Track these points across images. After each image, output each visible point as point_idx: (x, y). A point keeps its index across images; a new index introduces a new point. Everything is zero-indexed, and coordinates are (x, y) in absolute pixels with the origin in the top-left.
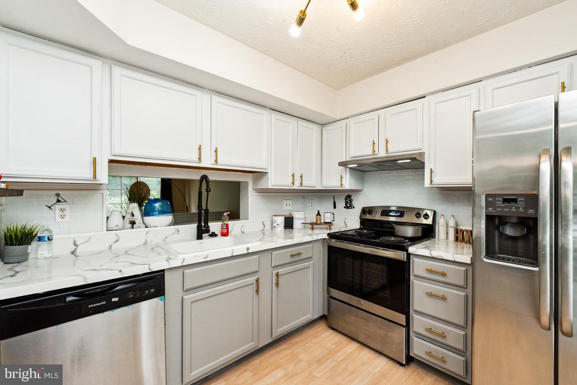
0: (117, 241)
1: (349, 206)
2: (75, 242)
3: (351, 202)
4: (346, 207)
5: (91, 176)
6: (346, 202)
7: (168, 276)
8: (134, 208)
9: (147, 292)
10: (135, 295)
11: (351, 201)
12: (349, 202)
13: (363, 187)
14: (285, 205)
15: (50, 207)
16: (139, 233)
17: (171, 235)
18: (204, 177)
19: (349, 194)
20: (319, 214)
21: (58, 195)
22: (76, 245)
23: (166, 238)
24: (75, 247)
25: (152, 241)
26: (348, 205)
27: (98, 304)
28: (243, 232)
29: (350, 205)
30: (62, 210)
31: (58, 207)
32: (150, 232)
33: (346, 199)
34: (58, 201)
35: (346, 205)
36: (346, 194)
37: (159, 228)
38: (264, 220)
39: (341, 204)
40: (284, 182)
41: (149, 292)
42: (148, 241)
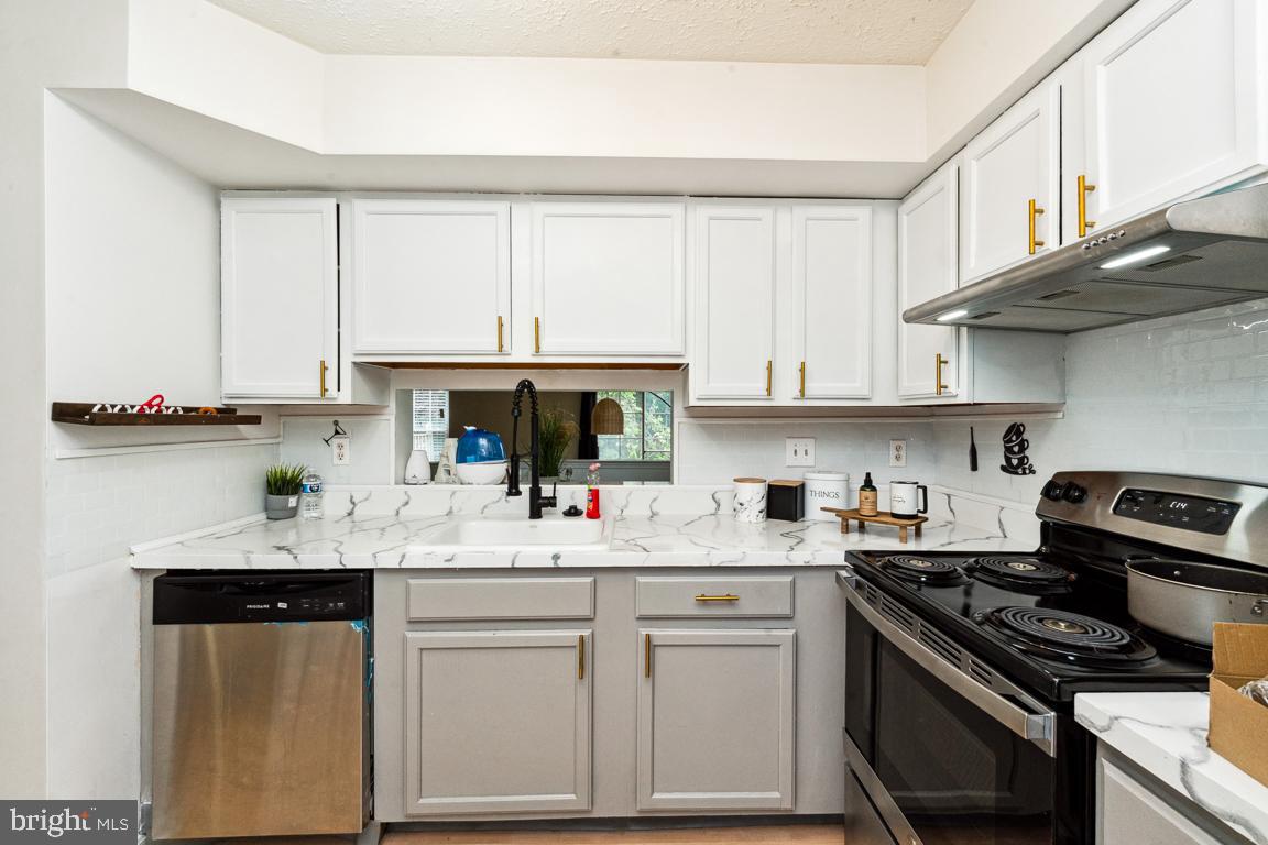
0: (407, 503)
1: (1018, 466)
2: (352, 497)
3: (1022, 449)
4: (1008, 468)
5: (317, 392)
6: (1008, 450)
7: (379, 584)
8: (449, 447)
9: (331, 605)
10: (312, 606)
11: (1023, 446)
12: (1016, 449)
13: (1064, 394)
14: (790, 452)
15: (327, 442)
16: (439, 491)
17: (494, 502)
18: (526, 386)
19: (1018, 419)
20: (868, 484)
21: (336, 423)
22: (353, 503)
23: (485, 507)
24: (352, 506)
25: (460, 510)
26: (1015, 462)
27: (258, 607)
28: (654, 514)
29: (1021, 461)
30: (340, 446)
31: (335, 441)
32: (457, 495)
33: (1007, 437)
34: (337, 432)
35: (1008, 460)
36: (1008, 421)
37: (475, 486)
38: (716, 488)
39: (993, 458)
40: (744, 388)
41: (336, 605)
42: (455, 510)
